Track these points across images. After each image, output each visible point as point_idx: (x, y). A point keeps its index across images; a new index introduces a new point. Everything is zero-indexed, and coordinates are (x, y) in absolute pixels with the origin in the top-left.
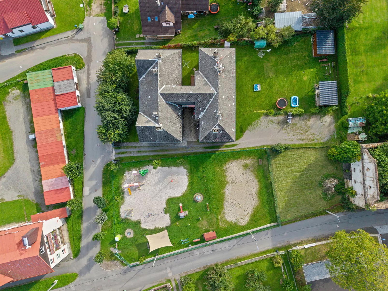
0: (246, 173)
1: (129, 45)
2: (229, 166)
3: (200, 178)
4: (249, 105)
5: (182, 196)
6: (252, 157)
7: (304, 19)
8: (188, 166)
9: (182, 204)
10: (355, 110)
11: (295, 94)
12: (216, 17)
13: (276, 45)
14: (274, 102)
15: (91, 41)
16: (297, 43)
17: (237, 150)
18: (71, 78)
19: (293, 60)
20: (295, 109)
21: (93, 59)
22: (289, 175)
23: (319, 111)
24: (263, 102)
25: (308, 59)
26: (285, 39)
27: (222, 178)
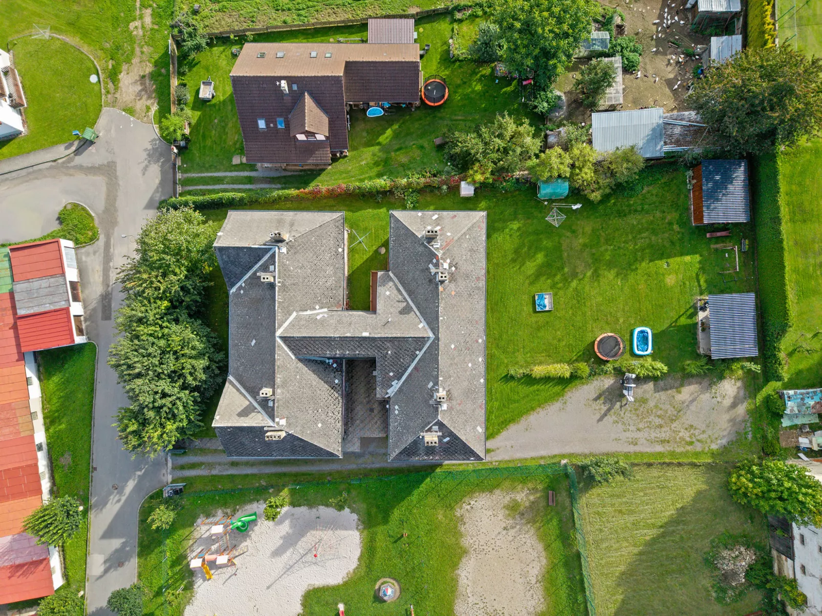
0: (513, 528)
1: (214, 184)
2: (468, 507)
3: (392, 540)
4: (524, 348)
5: (345, 584)
6: (530, 485)
7: (670, 127)
8: (363, 506)
9: (345, 604)
10: (801, 367)
11: (643, 323)
12: (439, 115)
13: (595, 196)
14: (589, 340)
15: (115, 170)
16: (651, 188)
17: (491, 467)
18: (59, 271)
19: (640, 232)
20: (641, 361)
21: (120, 219)
22: (626, 535)
23: (708, 369)
24: (559, 341)
25: (678, 230)
26: (619, 181)
27: (450, 541)
